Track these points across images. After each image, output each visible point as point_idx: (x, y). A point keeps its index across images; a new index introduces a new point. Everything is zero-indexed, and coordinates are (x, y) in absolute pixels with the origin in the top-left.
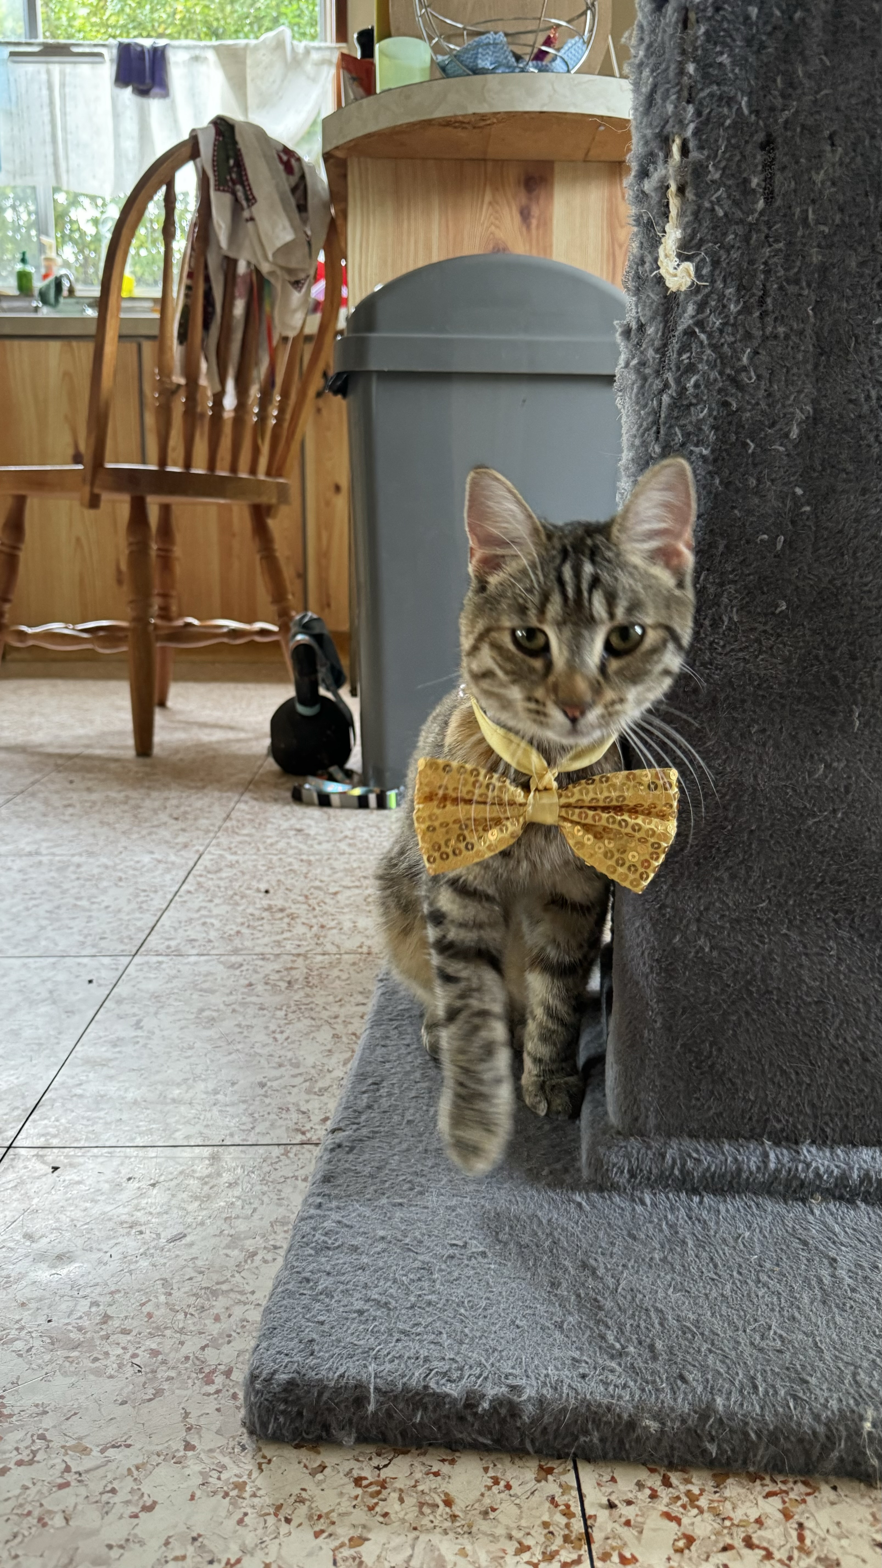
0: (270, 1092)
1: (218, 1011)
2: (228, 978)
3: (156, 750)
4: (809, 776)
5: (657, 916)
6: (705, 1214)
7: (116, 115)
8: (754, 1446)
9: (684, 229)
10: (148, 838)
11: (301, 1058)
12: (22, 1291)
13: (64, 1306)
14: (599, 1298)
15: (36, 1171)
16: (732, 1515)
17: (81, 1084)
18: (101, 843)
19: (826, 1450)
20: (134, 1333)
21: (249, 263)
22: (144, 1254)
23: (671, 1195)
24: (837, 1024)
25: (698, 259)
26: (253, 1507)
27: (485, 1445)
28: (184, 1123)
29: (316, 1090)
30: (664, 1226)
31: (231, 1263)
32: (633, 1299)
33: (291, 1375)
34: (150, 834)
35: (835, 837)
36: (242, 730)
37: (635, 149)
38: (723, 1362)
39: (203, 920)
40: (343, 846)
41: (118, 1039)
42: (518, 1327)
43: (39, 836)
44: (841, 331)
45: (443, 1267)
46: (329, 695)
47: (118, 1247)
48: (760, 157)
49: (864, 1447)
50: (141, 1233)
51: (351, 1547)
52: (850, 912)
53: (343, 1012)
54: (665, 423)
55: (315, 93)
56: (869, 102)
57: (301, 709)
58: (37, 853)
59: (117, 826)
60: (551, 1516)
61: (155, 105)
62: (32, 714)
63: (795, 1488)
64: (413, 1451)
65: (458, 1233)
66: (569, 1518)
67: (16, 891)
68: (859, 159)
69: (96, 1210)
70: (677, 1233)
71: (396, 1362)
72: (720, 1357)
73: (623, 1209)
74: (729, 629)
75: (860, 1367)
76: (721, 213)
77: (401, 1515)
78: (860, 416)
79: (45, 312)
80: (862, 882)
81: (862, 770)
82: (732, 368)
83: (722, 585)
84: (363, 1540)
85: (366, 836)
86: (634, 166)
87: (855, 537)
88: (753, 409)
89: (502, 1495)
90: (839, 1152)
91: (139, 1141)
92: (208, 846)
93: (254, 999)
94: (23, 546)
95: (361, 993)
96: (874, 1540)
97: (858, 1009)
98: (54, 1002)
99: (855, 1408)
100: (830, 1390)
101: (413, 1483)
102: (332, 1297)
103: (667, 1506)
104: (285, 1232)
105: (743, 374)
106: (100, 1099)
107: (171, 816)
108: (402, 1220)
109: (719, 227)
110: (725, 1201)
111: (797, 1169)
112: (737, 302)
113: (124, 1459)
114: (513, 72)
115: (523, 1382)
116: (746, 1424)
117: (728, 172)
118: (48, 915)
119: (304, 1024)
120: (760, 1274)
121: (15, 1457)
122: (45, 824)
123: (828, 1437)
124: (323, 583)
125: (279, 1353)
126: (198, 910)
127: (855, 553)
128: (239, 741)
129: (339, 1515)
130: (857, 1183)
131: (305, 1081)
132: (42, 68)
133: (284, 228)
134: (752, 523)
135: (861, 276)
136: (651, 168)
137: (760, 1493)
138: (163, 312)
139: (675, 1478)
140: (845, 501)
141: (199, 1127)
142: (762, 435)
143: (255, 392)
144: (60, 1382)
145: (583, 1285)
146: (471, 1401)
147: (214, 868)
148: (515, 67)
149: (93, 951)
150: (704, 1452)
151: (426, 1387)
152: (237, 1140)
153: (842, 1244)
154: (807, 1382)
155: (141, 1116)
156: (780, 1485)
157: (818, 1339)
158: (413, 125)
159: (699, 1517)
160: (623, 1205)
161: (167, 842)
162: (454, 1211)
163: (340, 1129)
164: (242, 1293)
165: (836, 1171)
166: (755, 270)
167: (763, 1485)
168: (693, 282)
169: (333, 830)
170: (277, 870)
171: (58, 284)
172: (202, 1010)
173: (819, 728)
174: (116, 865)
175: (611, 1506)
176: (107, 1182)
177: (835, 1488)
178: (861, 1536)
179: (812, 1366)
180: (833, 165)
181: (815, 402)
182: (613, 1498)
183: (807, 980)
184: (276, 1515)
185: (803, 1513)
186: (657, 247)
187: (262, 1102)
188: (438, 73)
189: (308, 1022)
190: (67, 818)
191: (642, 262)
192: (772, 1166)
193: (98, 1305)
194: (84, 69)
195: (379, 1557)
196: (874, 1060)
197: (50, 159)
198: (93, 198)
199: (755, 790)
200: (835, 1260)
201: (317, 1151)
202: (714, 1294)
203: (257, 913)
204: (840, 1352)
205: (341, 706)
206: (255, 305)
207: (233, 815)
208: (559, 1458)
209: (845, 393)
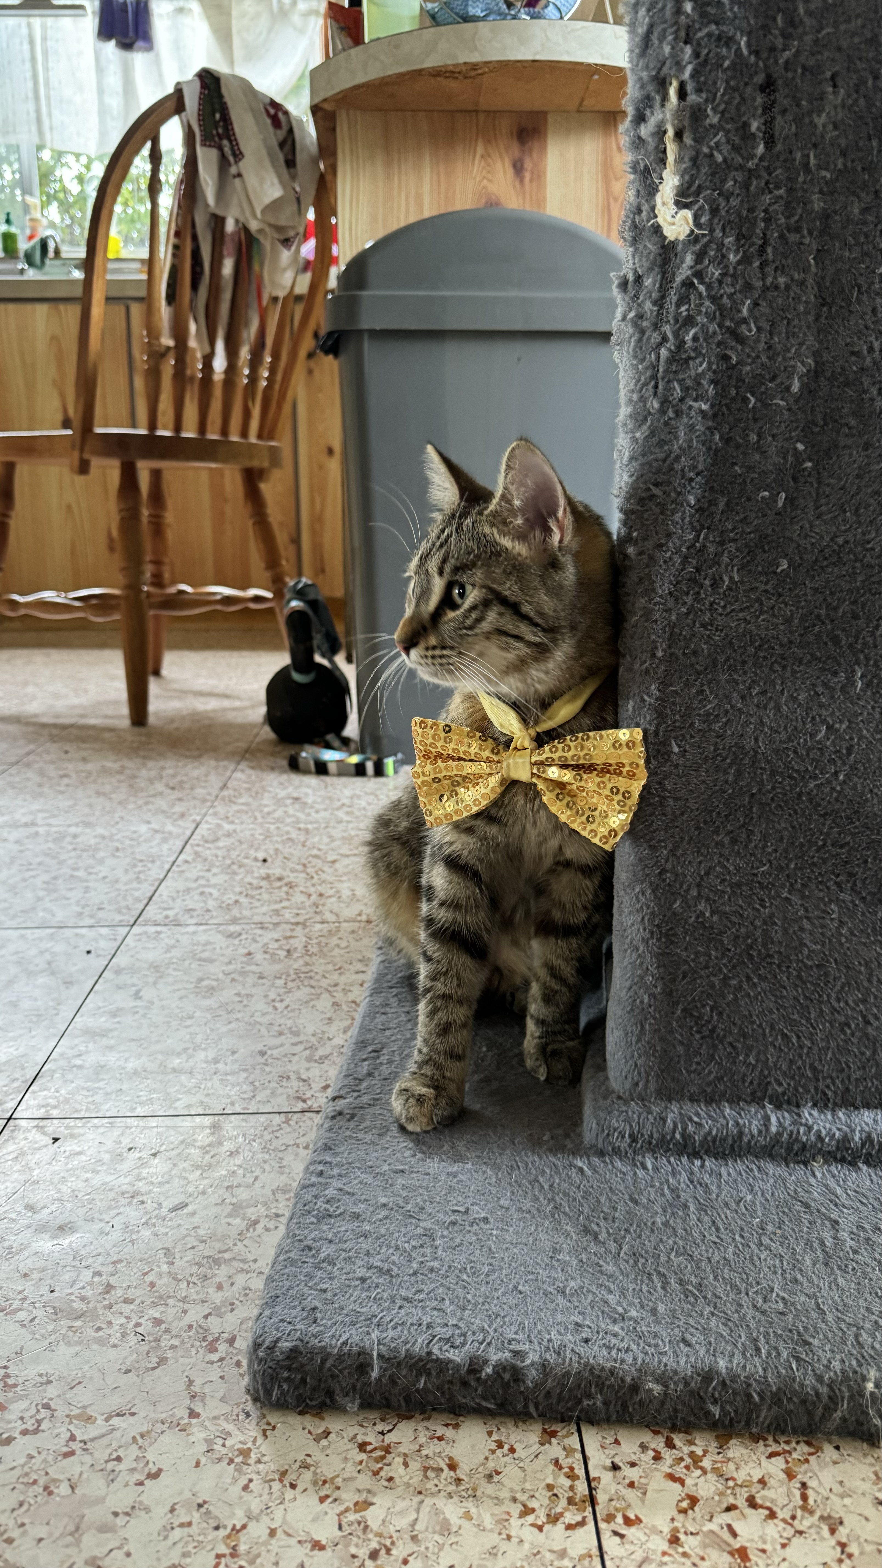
0: (270, 1061)
1: (217, 980)
2: (228, 947)
3: (152, 720)
4: (811, 738)
5: (657, 882)
6: (706, 1177)
7: (100, 70)
8: (757, 1408)
9: (682, 176)
10: (145, 808)
11: (301, 1027)
12: (25, 1262)
13: (67, 1277)
14: (601, 1262)
15: (36, 1143)
16: (735, 1475)
17: (80, 1055)
18: (97, 813)
19: (828, 1410)
20: (137, 1302)
21: (237, 221)
22: (146, 1223)
23: (672, 1160)
24: (838, 988)
25: (696, 207)
26: (258, 1473)
27: (488, 1409)
28: (185, 1093)
29: (317, 1058)
30: (666, 1191)
31: (233, 1232)
32: (636, 1263)
33: (294, 1343)
34: (147, 803)
35: (837, 800)
36: (238, 698)
37: (632, 92)
38: (726, 1325)
39: (201, 890)
40: (341, 814)
41: (118, 1009)
42: (521, 1293)
43: (35, 806)
44: (844, 281)
45: (446, 1233)
46: (325, 662)
47: (120, 1216)
48: (759, 100)
49: (867, 1407)
50: (143, 1202)
51: (356, 1511)
52: (851, 875)
53: (342, 980)
54: (663, 378)
55: (303, 44)
56: (872, 41)
57: (296, 677)
58: (34, 824)
59: (113, 796)
60: (555, 1479)
61: (139, 59)
62: (26, 683)
63: (798, 1448)
64: (417, 1416)
65: (460, 1199)
66: (573, 1481)
67: (12, 863)
68: (862, 101)
69: (96, 1181)
70: (679, 1197)
71: (399, 1328)
72: (723, 1320)
73: (624, 1174)
74: (729, 589)
75: (862, 1328)
76: (720, 159)
77: (406, 1479)
78: (862, 369)
79: (31, 274)
80: (864, 845)
81: (865, 732)
82: (732, 320)
83: (722, 543)
84: (368, 1504)
85: (363, 803)
86: (630, 111)
87: (857, 494)
88: (753, 362)
89: (506, 1458)
90: (840, 1114)
91: (140, 1111)
92: (205, 815)
93: (253, 968)
94: (13, 514)
95: (360, 961)
96: (877, 1498)
97: (860, 972)
98: (53, 973)
99: (858, 1369)
100: (833, 1352)
101: (417, 1447)
102: (335, 1264)
103: (671, 1467)
104: (288, 1200)
105: (744, 326)
106: (100, 1069)
107: (167, 785)
108: (404, 1187)
109: (719, 172)
110: (727, 1165)
111: (799, 1132)
112: (737, 251)
113: (128, 1427)
114: (504, 19)
115: (526, 1347)
116: (749, 1385)
117: (727, 115)
118: (45, 886)
119: (304, 993)
120: (763, 1238)
121: (19, 1426)
122: (41, 795)
123: (830, 1397)
124: (317, 548)
125: (282, 1321)
126: (197, 880)
127: (857, 510)
128: (234, 709)
129: (344, 1480)
130: (859, 1145)
131: (306, 1049)
132: (23, 21)
133: (273, 184)
134: (752, 479)
135: (865, 223)
136: (648, 112)
137: (763, 1453)
138: (150, 273)
139: (678, 1440)
140: (847, 457)
141: (200, 1096)
142: (763, 389)
143: (245, 353)
144: (64, 1351)
145: (585, 1249)
146: (475, 1366)
147: (211, 838)
148: (506, 15)
149: (91, 922)
150: (708, 1413)
151: (429, 1353)
152: (238, 1109)
153: (844, 1206)
154: (810, 1344)
155: (142, 1086)
156: (783, 1445)
157: (820, 1301)
158: (403, 75)
159: (703, 1478)
160: (624, 1170)
161: (163, 812)
162: (455, 1177)
163: (341, 1097)
164: (244, 1261)
165: (837, 1134)
166: (755, 218)
167: (766, 1446)
168: (692, 231)
169: (331, 799)
170: (275, 838)
171: (44, 245)
172: (201, 980)
173: (820, 689)
174: (112, 835)
175: (615, 1467)
176: (107, 1152)
177: (837, 1448)
178: (863, 1494)
179: (815, 1328)
180: (835, 107)
181: (816, 354)
182: (617, 1460)
183: (808, 943)
184: (281, 1481)
185: (806, 1473)
186: (654, 195)
187: (263, 1070)
188: (428, 21)
189: (309, 990)
190: (62, 788)
191: (639, 211)
192: (773, 1129)
193: (101, 1275)
194: (66, 22)
195: (384, 1521)
196: (876, 1023)
197: (33, 115)
198: (78, 156)
199: (756, 753)
200: (837, 1222)
201: (318, 1119)
202: (716, 1257)
203: (255, 882)
204: (842, 1313)
205: (337, 673)
206: (244, 265)
207: (230, 784)
208: (563, 1421)
209: (847, 345)
